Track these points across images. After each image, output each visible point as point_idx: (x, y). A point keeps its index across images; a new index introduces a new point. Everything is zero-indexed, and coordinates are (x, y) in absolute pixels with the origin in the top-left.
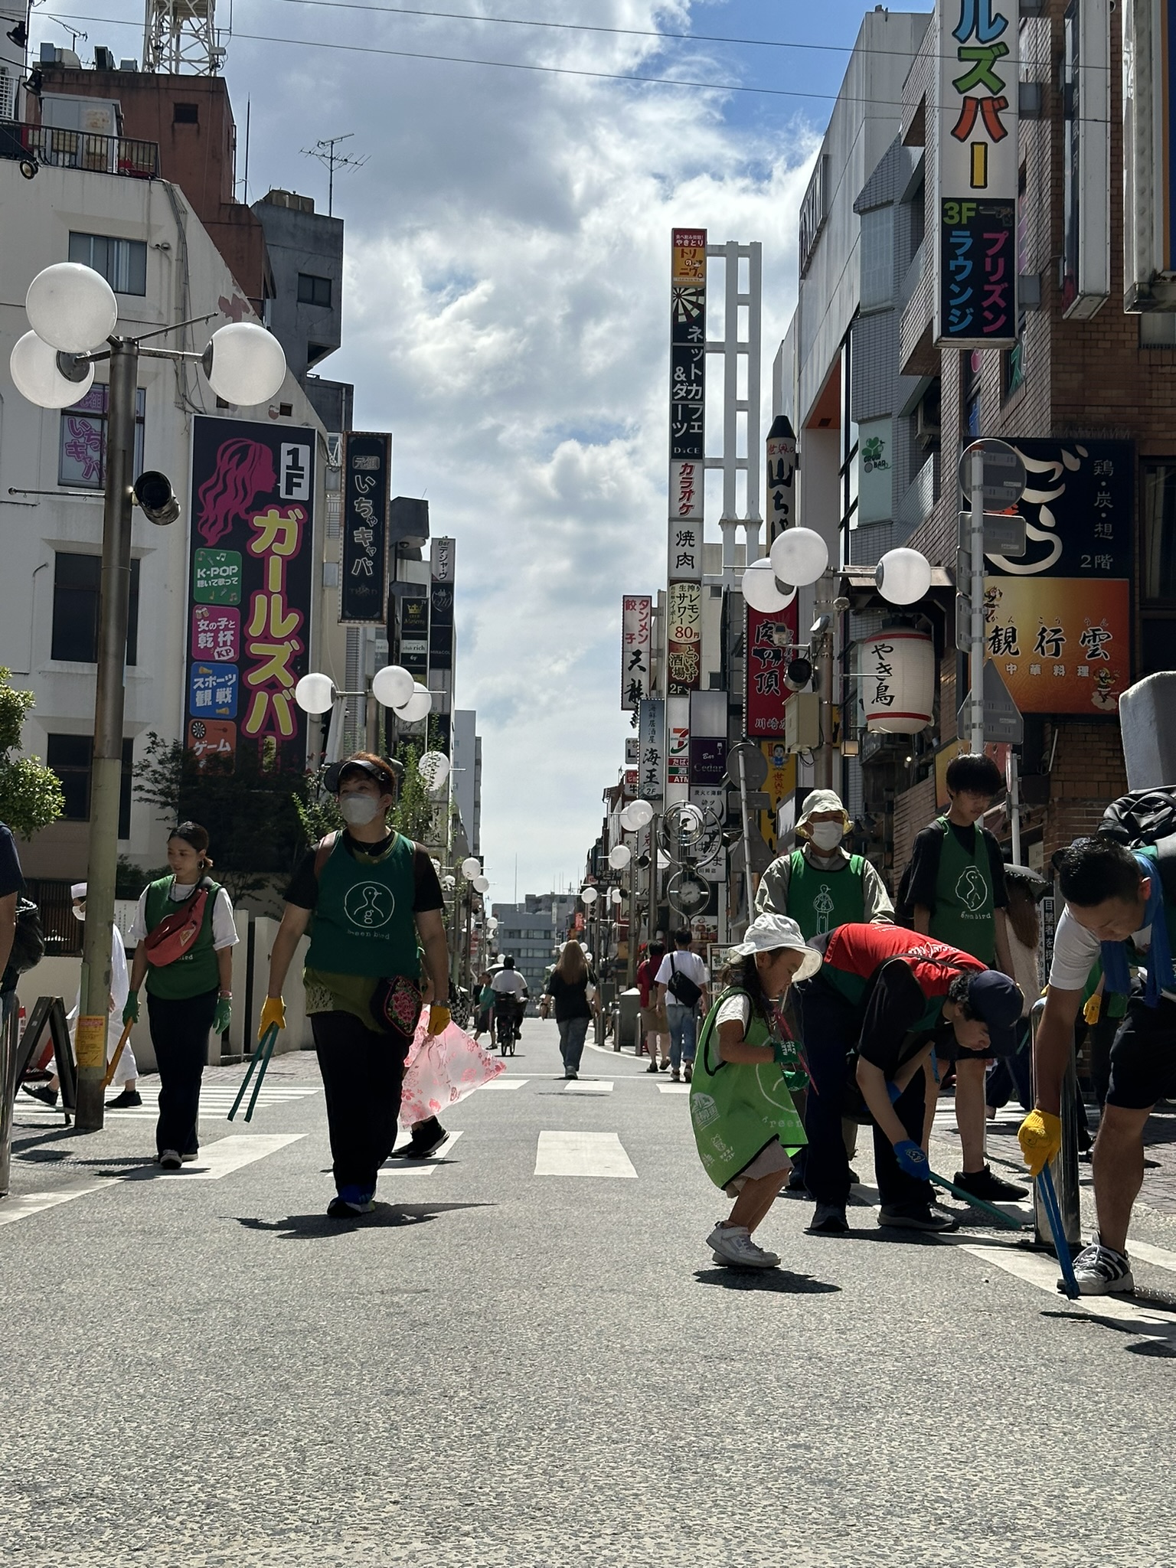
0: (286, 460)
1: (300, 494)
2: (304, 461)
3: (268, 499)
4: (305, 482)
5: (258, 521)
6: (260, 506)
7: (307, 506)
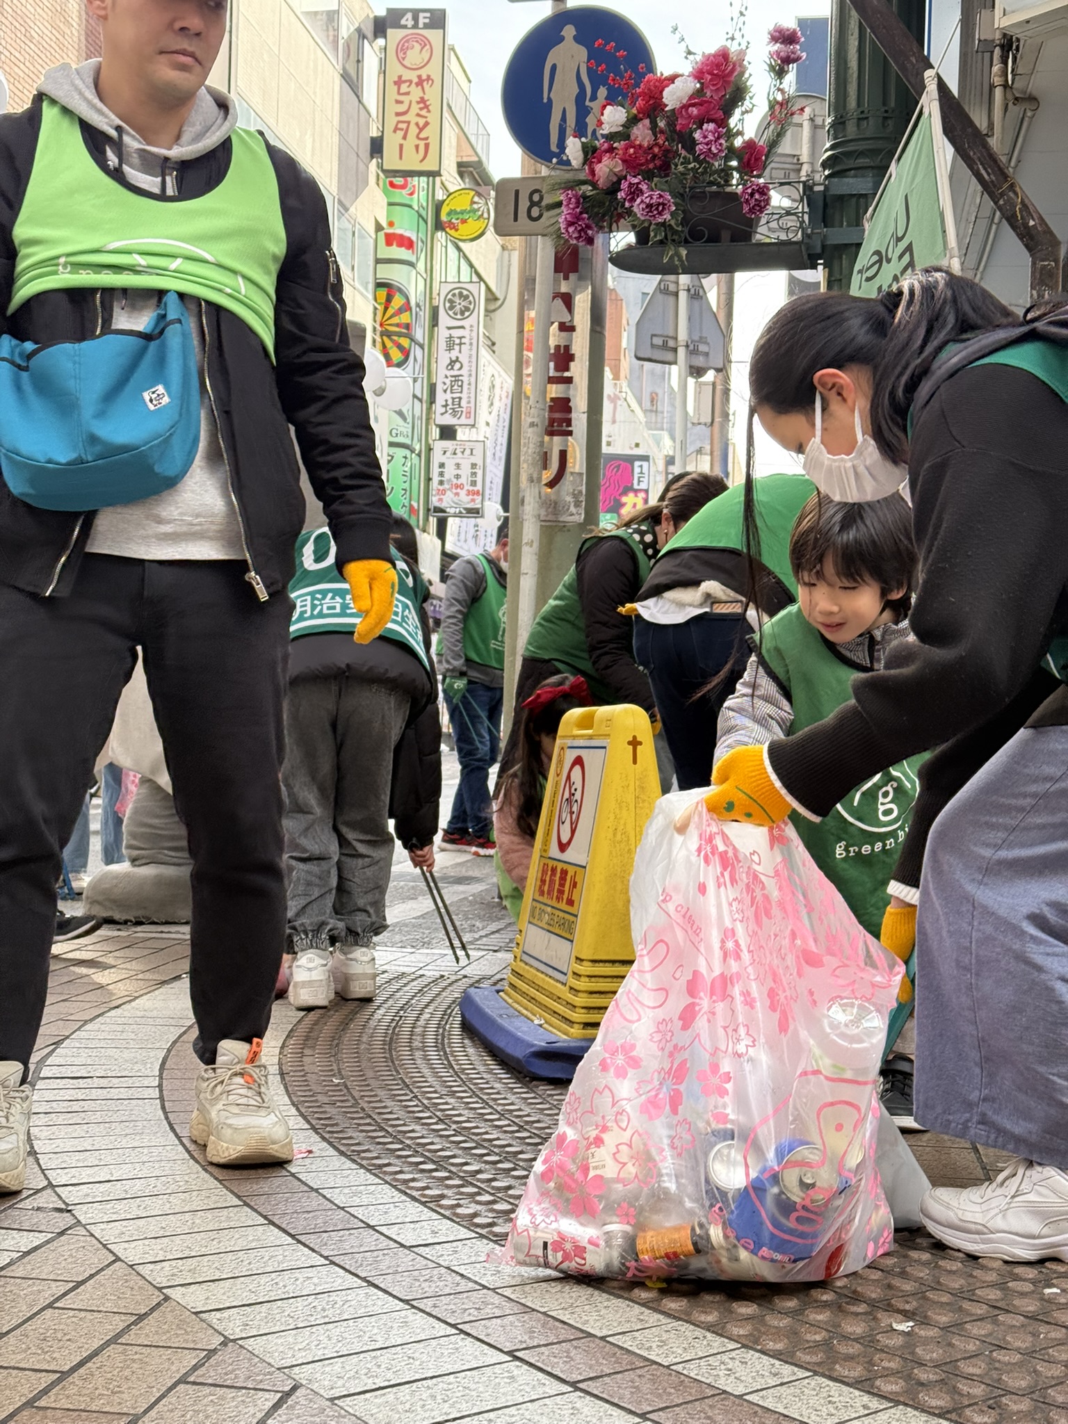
0: (637, 470)
1: (643, 486)
2: (645, 470)
3: (629, 489)
4: (645, 480)
5: (624, 499)
6: (625, 493)
7: (646, 491)
